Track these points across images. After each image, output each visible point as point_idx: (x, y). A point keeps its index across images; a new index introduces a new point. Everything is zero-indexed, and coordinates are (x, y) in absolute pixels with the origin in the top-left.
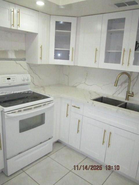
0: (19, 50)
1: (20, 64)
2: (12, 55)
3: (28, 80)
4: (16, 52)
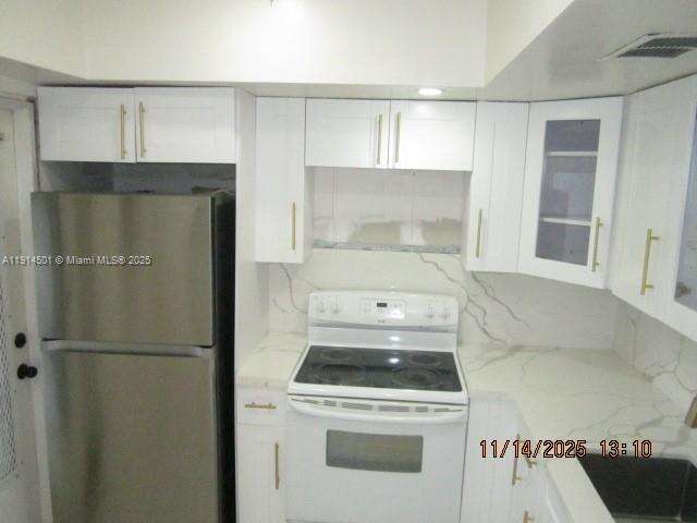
0: (438, 221)
1: (436, 264)
2: (412, 236)
3: (445, 317)
4: (428, 227)
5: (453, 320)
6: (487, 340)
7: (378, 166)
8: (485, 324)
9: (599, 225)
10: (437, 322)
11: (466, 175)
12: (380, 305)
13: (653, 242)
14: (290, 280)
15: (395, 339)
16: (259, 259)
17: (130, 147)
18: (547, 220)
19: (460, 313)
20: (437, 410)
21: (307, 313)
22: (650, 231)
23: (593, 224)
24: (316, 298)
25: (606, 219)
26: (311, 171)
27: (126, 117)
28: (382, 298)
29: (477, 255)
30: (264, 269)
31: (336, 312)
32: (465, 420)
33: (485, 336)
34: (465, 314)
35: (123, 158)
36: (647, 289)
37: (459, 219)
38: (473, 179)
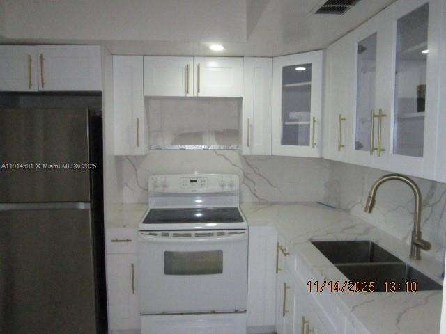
5: (236, 187)
6: (257, 200)
7: (188, 95)
8: (255, 191)
9: (314, 121)
10: (227, 189)
11: (240, 100)
12: (192, 181)
13: (343, 122)
14: (136, 170)
15: (199, 201)
16: (116, 154)
17: (34, 81)
18: (286, 123)
19: (240, 184)
20: (230, 234)
21: (147, 190)
22: (340, 116)
23: (311, 123)
24: (153, 179)
25: (318, 118)
26: (147, 99)
27: (32, 63)
28: (193, 177)
29: (248, 146)
30: (119, 159)
31: (165, 186)
32: (246, 238)
33: (255, 198)
34: (243, 185)
35: (30, 88)
36: (342, 148)
37: (237, 129)
38: (243, 101)
